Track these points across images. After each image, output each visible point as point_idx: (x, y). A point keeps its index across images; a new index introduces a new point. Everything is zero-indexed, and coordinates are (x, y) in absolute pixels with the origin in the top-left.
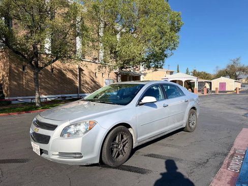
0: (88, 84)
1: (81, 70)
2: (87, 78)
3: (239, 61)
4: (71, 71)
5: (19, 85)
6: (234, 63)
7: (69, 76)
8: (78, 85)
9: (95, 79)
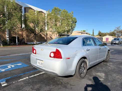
0: (49, 38)
1: (47, 34)
2: (49, 36)
3: (120, 28)
4: (44, 34)
5: (29, 39)
6: (118, 29)
7: (43, 36)
8: (46, 39)
9: (52, 37)
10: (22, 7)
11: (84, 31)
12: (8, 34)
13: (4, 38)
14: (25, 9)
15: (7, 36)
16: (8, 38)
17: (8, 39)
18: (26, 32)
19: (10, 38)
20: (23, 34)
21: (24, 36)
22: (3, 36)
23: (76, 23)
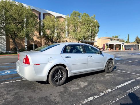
10: (41, 13)
11: (117, 37)
12: (26, 42)
13: (22, 46)
14: (44, 15)
15: (25, 44)
16: (26, 45)
17: (26, 47)
18: (44, 39)
19: (28, 46)
20: (41, 42)
21: (42, 43)
22: (21, 43)
23: (99, 28)
